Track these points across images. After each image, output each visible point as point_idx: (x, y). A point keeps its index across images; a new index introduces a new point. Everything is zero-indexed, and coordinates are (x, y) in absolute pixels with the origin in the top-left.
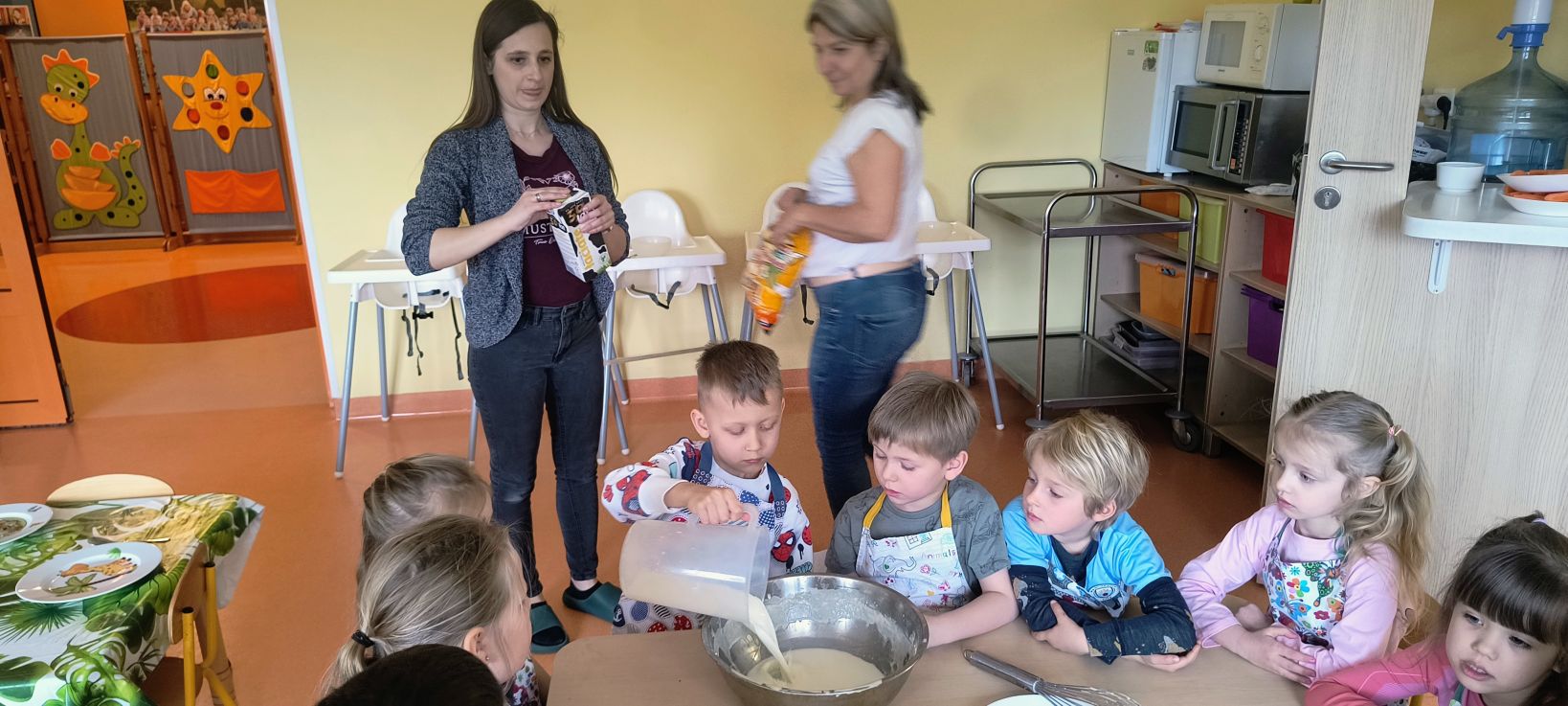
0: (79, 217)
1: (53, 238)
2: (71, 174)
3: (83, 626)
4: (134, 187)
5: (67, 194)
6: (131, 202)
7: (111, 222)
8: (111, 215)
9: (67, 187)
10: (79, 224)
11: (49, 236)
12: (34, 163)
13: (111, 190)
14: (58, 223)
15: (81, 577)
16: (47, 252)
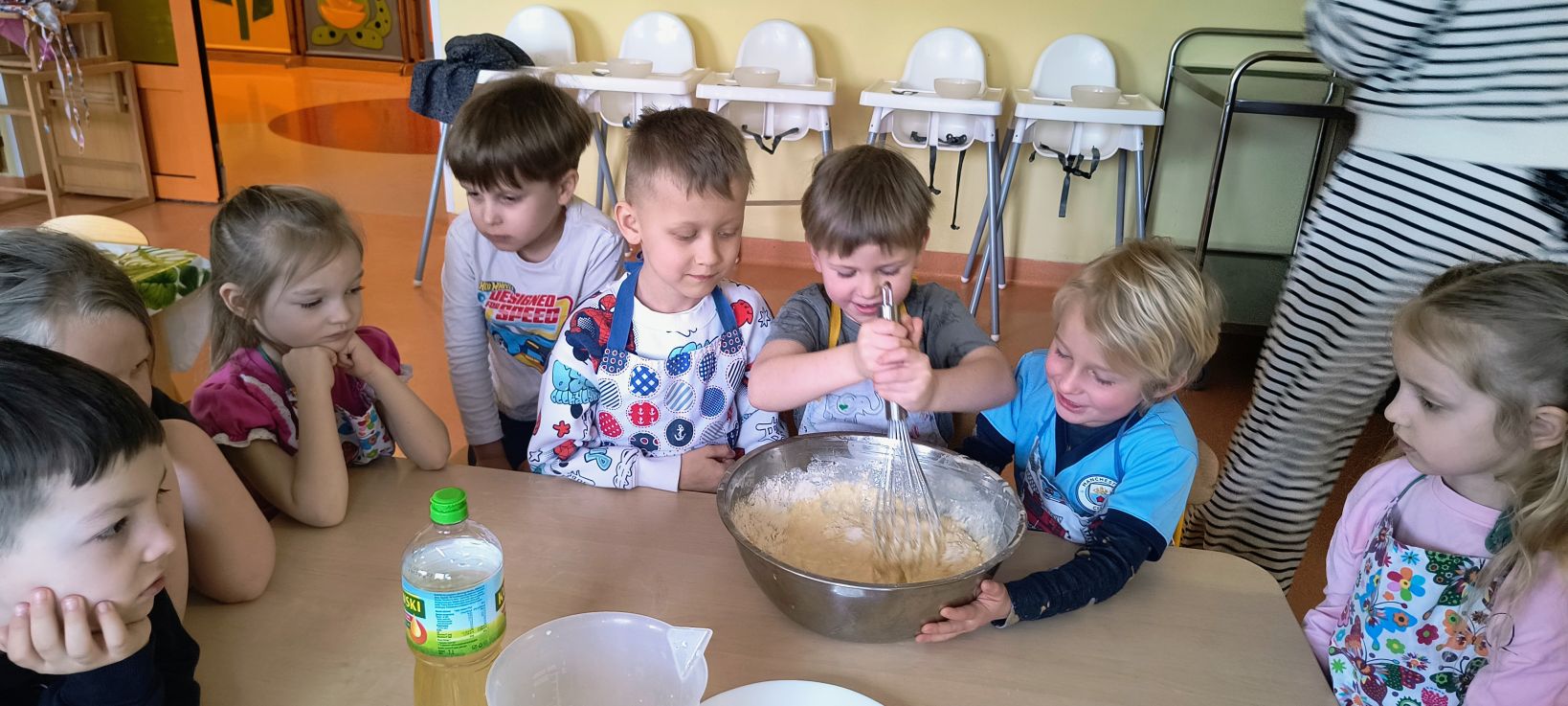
0: (332, 34)
1: (310, 52)
4: (381, 10)
5: (323, 10)
6: (378, 25)
7: (359, 42)
8: (359, 35)
10: (332, 41)
11: (307, 49)
14: (316, 39)
16: (304, 64)
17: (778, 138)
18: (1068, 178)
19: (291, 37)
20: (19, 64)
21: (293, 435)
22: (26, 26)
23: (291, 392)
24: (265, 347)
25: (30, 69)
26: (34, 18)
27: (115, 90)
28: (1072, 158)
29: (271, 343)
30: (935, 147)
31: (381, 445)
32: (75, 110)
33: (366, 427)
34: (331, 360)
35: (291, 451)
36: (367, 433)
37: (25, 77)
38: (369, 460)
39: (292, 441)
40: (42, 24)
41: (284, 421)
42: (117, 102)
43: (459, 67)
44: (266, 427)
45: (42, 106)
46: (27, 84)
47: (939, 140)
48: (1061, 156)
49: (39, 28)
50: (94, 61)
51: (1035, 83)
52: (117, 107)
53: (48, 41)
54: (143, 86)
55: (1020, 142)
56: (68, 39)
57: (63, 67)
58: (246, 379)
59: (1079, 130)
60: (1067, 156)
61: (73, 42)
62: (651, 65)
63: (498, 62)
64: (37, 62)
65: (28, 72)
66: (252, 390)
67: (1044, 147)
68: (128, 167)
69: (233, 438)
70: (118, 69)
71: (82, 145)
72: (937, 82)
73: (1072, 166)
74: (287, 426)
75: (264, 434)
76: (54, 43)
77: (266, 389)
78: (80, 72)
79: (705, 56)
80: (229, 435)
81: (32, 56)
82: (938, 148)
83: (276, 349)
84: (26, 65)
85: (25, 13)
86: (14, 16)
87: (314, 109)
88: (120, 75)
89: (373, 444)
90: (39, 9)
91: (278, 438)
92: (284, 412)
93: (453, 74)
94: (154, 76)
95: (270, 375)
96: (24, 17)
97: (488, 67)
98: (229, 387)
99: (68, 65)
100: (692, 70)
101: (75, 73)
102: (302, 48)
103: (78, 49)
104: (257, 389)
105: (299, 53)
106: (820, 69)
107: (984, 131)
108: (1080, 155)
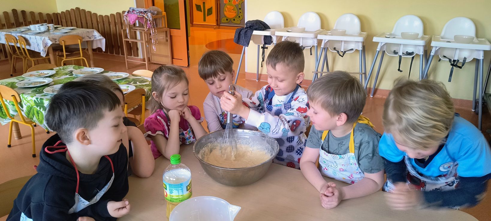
0: (227, 20)
1: (221, 25)
2: (227, 8)
4: (241, 13)
5: (225, 13)
6: (239, 17)
7: (234, 22)
8: (234, 20)
9: (226, 11)
10: (227, 21)
12: (220, 4)
13: (235, 13)
14: (223, 21)
16: (219, 28)
17: (345, 52)
18: (453, 68)
19: (216, 20)
20: (142, 29)
21: (168, 134)
22: (144, 19)
23: (169, 122)
24: (164, 109)
25: (145, 30)
26: (146, 17)
27: (165, 36)
28: (454, 61)
29: (165, 109)
30: (401, 56)
31: (192, 139)
32: (154, 41)
33: (187, 135)
34: (180, 114)
35: (167, 139)
36: (187, 136)
37: (143, 32)
38: (189, 143)
39: (167, 136)
40: (148, 19)
41: (166, 130)
42: (165, 39)
43: (248, 30)
44: (161, 131)
45: (147, 40)
46: (143, 34)
47: (403, 53)
48: (450, 60)
49: (147, 19)
50: (160, 28)
51: (442, 34)
52: (165, 40)
53: (149, 23)
54: (172, 35)
55: (433, 55)
56: (154, 22)
57: (152, 30)
58: (158, 117)
59: (458, 51)
60: (452, 60)
61: (155, 23)
62: (305, 28)
63: (259, 28)
64: (146, 29)
65: (144, 31)
66: (158, 120)
67: (445, 57)
68: (166, 56)
69: (152, 133)
70: (166, 30)
71: (155, 50)
72: (403, 34)
73: (454, 64)
74: (166, 131)
75: (160, 133)
76: (151, 23)
77: (162, 120)
78: (156, 31)
79: (324, 25)
80: (152, 132)
81: (145, 27)
82: (402, 56)
83: (167, 111)
84: (144, 29)
85: (144, 16)
86: (142, 16)
87: (221, 40)
88: (166, 32)
89: (189, 139)
90: (148, 14)
91: (164, 134)
92: (166, 128)
93: (246, 31)
94: (175, 32)
95: (165, 117)
96: (144, 17)
97: (256, 29)
98: (153, 119)
99: (153, 29)
100: (319, 30)
101: (155, 32)
102: (219, 24)
103: (157, 25)
104: (160, 120)
105: (218, 25)
106: (362, 29)
107: (420, 50)
108: (458, 60)
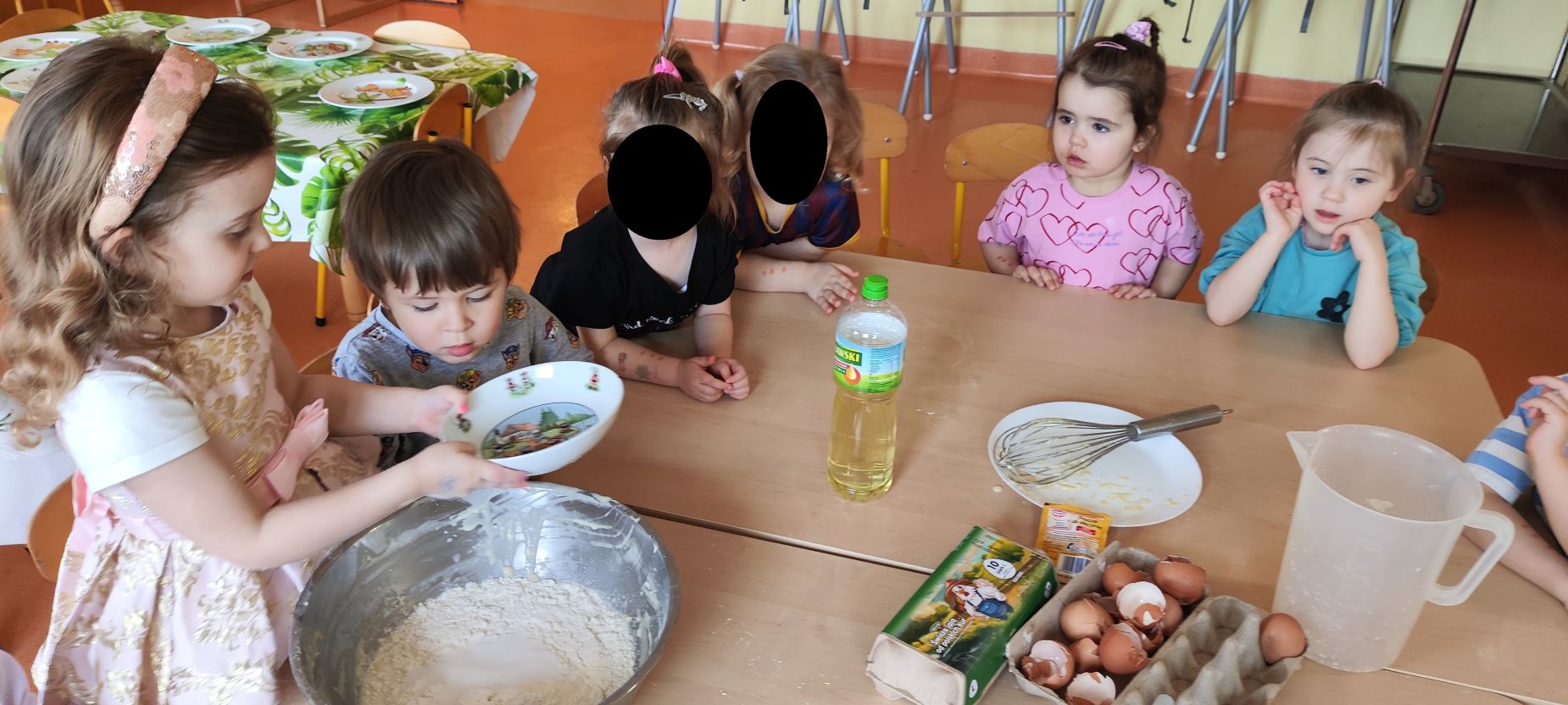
3: (355, 129)
15: (370, 94)
